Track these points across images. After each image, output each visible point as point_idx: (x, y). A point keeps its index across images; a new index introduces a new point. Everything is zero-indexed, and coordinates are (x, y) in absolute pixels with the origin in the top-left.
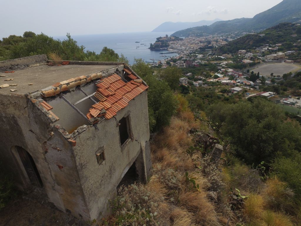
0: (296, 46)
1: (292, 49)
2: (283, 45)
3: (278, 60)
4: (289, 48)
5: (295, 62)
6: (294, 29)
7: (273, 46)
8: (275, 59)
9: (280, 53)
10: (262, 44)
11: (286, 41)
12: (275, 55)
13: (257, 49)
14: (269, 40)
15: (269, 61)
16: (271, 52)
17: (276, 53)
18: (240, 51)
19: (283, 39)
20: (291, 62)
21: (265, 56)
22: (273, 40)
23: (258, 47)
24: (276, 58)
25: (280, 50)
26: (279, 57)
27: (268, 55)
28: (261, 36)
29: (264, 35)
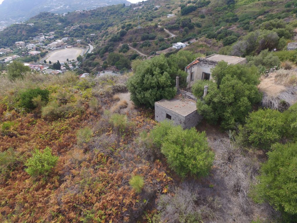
0: (66, 33)
1: (64, 36)
2: (55, 33)
3: (60, 47)
4: (62, 35)
6: (56, 19)
7: (48, 34)
9: (59, 41)
10: (36, 33)
11: (56, 30)
12: (56, 43)
13: (35, 39)
14: (40, 29)
16: (50, 40)
17: (55, 41)
18: (16, 43)
19: (52, 28)
20: (71, 47)
21: (48, 45)
22: (44, 29)
23: (35, 36)
25: (56, 38)
26: (60, 44)
28: (31, 26)
29: (33, 24)
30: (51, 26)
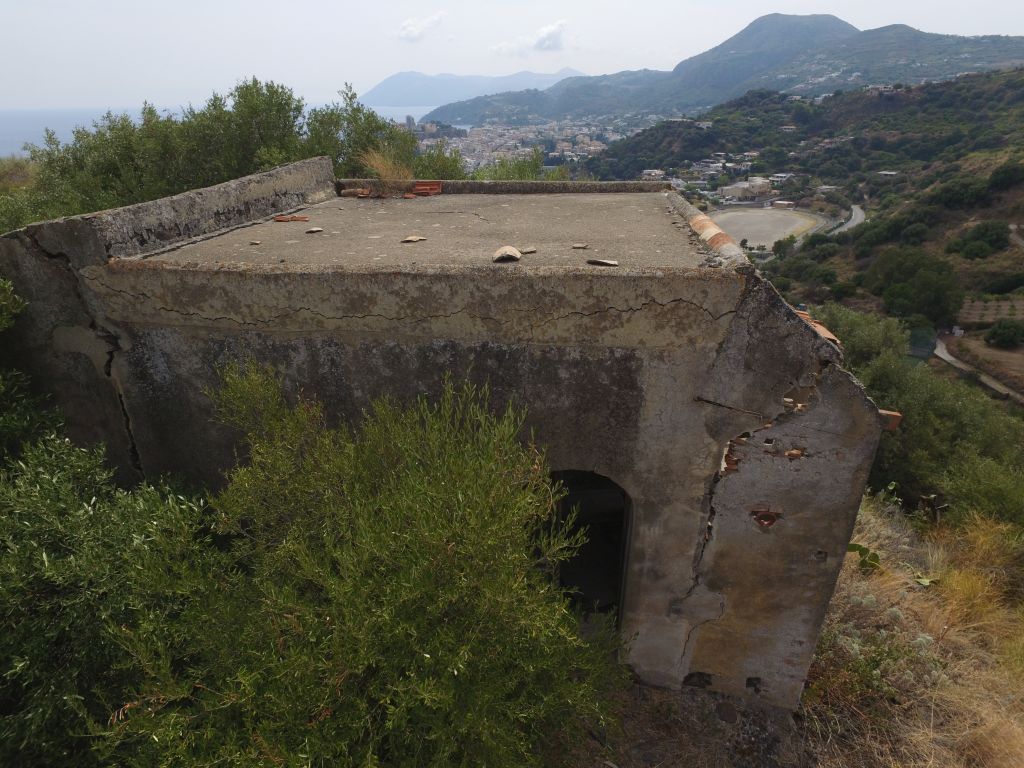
0: (796, 160)
1: (787, 167)
2: (762, 155)
3: (754, 199)
4: (780, 164)
5: (797, 205)
6: (787, 111)
7: (738, 157)
8: (746, 199)
9: (759, 181)
10: (706, 151)
11: (771, 145)
12: (746, 185)
13: (695, 167)
14: (724, 141)
15: (730, 204)
16: (734, 176)
17: (746, 180)
18: (646, 171)
19: (760, 139)
20: (789, 206)
21: (719, 189)
22: (735, 141)
23: (698, 159)
24: (749, 195)
25: (756, 170)
26: (756, 191)
27: (726, 185)
28: (702, 129)
29: (710, 124)
30: (760, 135)
